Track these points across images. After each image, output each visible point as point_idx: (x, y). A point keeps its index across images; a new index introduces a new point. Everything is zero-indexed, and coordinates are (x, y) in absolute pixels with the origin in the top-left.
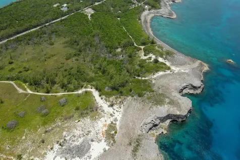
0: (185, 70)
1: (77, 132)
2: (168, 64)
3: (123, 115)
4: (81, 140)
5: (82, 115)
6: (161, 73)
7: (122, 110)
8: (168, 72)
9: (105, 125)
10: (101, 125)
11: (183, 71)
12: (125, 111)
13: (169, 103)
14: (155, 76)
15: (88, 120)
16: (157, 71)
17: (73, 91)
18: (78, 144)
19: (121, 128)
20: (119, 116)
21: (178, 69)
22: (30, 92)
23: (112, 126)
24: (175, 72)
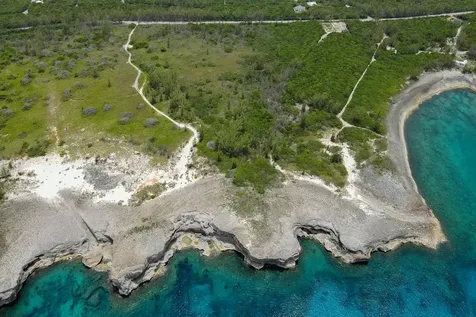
0: (370, 208)
1: (123, 163)
2: (352, 177)
3: (186, 188)
4: (117, 173)
5: (149, 150)
6: (317, 181)
7: (194, 181)
8: (332, 188)
9: (155, 180)
10: (151, 176)
11: (362, 207)
12: (195, 186)
13: (255, 223)
14: (301, 178)
15: (146, 160)
16: (315, 173)
17: (175, 119)
18: (110, 173)
19: (165, 197)
20: (181, 184)
21: (359, 197)
22: (141, 92)
23: (158, 188)
24: (344, 197)
